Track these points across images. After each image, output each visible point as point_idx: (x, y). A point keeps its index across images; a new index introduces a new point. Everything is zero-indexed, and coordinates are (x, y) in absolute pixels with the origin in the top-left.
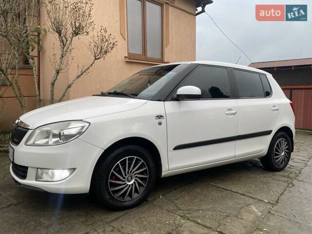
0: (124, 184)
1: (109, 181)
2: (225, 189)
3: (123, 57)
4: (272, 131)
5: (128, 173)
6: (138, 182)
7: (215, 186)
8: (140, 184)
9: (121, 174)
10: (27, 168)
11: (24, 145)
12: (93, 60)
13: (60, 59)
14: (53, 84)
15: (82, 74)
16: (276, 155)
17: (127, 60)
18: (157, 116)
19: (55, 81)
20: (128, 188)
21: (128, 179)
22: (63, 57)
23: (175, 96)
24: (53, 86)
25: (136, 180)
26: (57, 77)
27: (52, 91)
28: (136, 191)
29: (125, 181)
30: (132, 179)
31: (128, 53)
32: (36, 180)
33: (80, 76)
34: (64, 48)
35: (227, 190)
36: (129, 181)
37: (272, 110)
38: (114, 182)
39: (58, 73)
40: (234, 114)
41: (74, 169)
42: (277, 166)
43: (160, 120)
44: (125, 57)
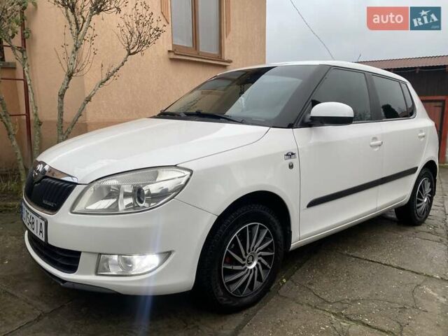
0: (243, 270)
1: (223, 267)
2: (369, 261)
3: (166, 51)
4: (417, 168)
5: (249, 251)
6: (262, 264)
7: (352, 256)
8: (264, 267)
9: (240, 255)
10: (79, 253)
11: (69, 213)
12: (125, 57)
13: (73, 52)
14: (62, 96)
15: (107, 80)
16: (419, 202)
17: (172, 56)
18: (287, 155)
19: (64, 91)
20: (249, 276)
21: (248, 261)
22: (77, 49)
23: (307, 120)
24: (62, 99)
25: (259, 261)
26: (68, 84)
27: (61, 108)
28: (260, 279)
29: (244, 265)
30: (253, 260)
31: (173, 45)
32: (97, 273)
33: (104, 82)
34: (78, 34)
35: (372, 261)
36: (250, 264)
37: (419, 137)
38: (230, 267)
39: (70, 76)
40: (380, 145)
41: (169, 253)
42: (418, 218)
43: (290, 161)
44: (169, 51)
